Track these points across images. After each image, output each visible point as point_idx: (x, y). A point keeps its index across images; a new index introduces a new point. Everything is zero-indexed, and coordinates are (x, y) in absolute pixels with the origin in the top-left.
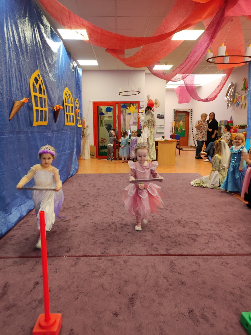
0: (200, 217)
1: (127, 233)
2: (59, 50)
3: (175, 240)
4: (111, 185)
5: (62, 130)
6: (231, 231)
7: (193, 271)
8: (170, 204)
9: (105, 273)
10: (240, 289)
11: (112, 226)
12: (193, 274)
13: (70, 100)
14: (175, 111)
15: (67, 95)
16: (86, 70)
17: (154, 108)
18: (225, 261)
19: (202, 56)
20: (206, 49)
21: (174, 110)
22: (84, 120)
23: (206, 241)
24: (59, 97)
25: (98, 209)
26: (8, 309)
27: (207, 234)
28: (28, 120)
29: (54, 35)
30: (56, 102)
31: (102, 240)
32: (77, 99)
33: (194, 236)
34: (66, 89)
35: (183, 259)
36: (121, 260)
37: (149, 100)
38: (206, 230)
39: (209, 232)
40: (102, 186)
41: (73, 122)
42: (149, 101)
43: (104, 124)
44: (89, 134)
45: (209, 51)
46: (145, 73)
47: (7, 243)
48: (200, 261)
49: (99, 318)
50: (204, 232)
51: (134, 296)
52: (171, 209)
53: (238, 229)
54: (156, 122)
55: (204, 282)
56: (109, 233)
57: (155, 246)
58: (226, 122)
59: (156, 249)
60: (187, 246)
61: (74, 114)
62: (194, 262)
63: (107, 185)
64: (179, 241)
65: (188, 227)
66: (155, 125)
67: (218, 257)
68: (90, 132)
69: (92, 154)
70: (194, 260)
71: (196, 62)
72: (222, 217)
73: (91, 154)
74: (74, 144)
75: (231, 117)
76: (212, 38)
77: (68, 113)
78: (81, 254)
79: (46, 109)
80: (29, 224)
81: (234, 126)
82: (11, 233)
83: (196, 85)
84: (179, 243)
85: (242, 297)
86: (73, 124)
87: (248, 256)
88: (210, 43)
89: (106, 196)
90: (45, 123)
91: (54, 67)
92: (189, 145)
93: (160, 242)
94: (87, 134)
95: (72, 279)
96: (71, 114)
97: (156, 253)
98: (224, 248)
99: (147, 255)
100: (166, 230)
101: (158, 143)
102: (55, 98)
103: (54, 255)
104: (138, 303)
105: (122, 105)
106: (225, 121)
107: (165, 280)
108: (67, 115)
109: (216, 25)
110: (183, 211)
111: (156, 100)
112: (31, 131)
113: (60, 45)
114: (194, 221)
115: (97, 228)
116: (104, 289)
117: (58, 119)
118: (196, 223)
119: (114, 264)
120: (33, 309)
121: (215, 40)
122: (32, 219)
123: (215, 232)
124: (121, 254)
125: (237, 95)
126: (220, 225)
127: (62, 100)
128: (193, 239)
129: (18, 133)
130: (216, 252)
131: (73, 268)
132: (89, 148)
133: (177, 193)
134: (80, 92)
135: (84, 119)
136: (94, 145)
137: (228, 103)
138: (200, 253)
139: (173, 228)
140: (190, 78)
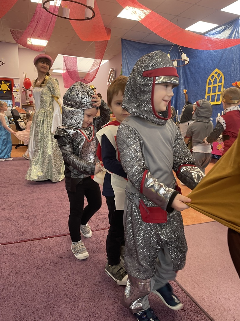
42: (25, 80)
46: (19, 48)
140: (72, 60)
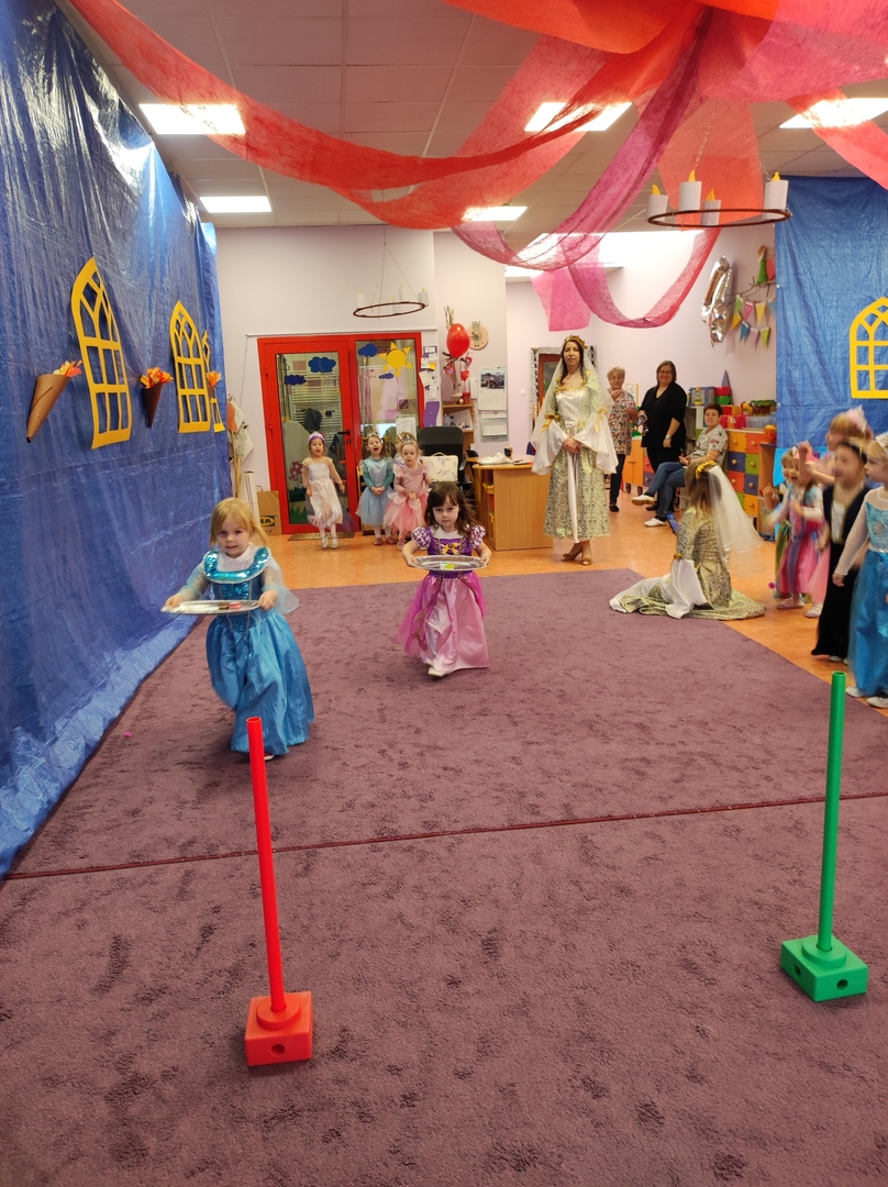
0: (651, 708)
1: (440, 771)
2: (145, 173)
3: (587, 780)
4: (356, 626)
5: (172, 449)
6: (745, 741)
7: (646, 858)
8: (556, 675)
9: (399, 884)
10: (777, 890)
11: (390, 753)
12: (649, 865)
13: (190, 343)
14: (537, 355)
15: (183, 329)
16: (229, 228)
17: (470, 353)
18: (732, 823)
19: (629, 195)
20: (643, 173)
21: (535, 351)
22: (232, 402)
23: (676, 775)
24: (155, 339)
25: (332, 706)
26: (148, 999)
27: (675, 755)
28: (74, 430)
29: (129, 126)
30: (149, 358)
31: (369, 797)
32: (206, 336)
33: (638, 763)
34: (179, 307)
35: (615, 829)
36: (437, 847)
37: (453, 328)
38: (672, 745)
39: (681, 748)
40: (326, 631)
41: (205, 419)
42: (451, 331)
43: (293, 410)
44: (252, 451)
45: (655, 188)
46: (435, 233)
47: (74, 829)
48: (664, 829)
49: (412, 996)
50: (666, 751)
51: (494, 935)
52: (562, 691)
53: (765, 733)
54: (479, 401)
55: (680, 884)
56: (385, 775)
57: (531, 799)
58: (711, 392)
59: (534, 809)
60: (622, 793)
61: (205, 391)
62: (646, 833)
63: (342, 626)
64: (597, 781)
65: (619, 738)
66: (476, 411)
67: (712, 815)
68: (253, 443)
69: (268, 521)
70: (648, 829)
71: (611, 212)
72: (716, 701)
73: (262, 521)
74: (212, 494)
75: (726, 375)
76: (661, 143)
77: (187, 392)
78: (315, 839)
79: (122, 388)
80: (125, 769)
81: (737, 403)
82: (75, 799)
83: (606, 266)
84: (600, 785)
85: (781, 909)
86: (202, 426)
87: (795, 806)
88: (654, 155)
89: (348, 663)
90: (123, 435)
91: (130, 239)
93: (542, 788)
94: (246, 453)
95: (309, 909)
96: (197, 392)
97: (537, 819)
98: (727, 789)
99: (511, 828)
100: (555, 753)
101: (495, 474)
102: (142, 344)
103: (234, 851)
104: (508, 950)
105: (360, 345)
106: (707, 389)
107: (572, 887)
108: (184, 397)
109: (669, 102)
110: (599, 693)
111: (476, 325)
112: (84, 465)
113: (149, 158)
114: (632, 721)
115: (345, 764)
116: (410, 926)
117: (157, 414)
118: (642, 727)
119: (421, 860)
120: (219, 993)
121: (670, 147)
122: (126, 750)
123: (699, 749)
124: (436, 830)
125: (742, 300)
126: (711, 725)
127: (168, 347)
128: (638, 773)
129: (50, 477)
130: (706, 803)
131: (302, 881)
132: (255, 499)
133: (572, 637)
134: (213, 307)
135: (230, 399)
136: (272, 489)
137: (713, 329)
138: (661, 808)
139: (576, 745)
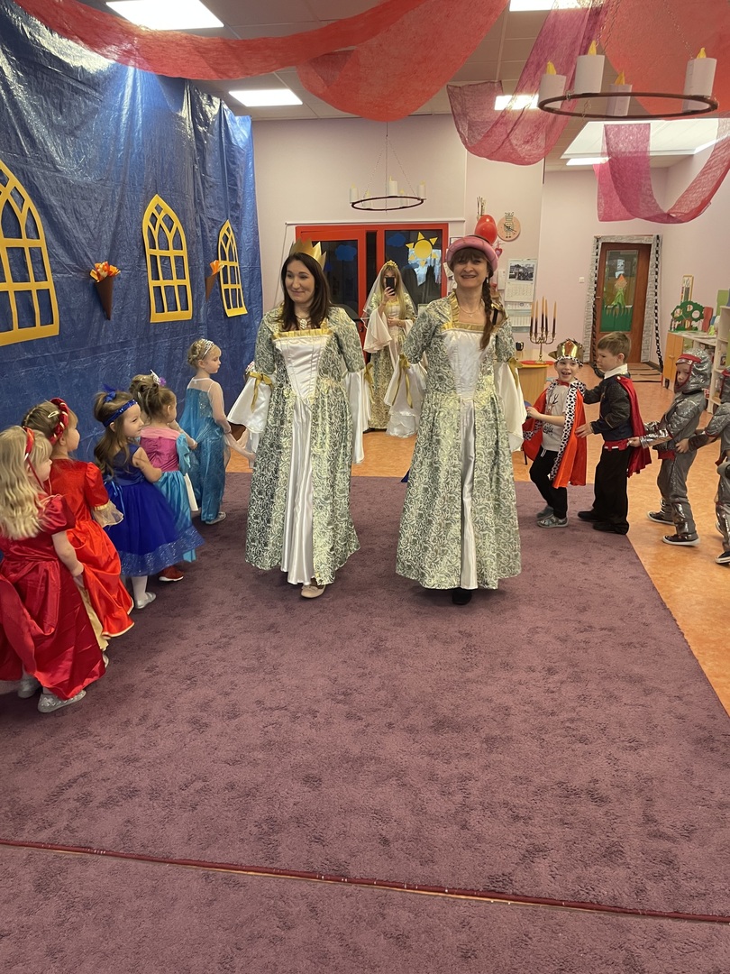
5: (143, 338)
13: (170, 236)
14: (600, 244)
15: (160, 222)
16: (263, 121)
17: (499, 242)
21: (598, 240)
32: (228, 224)
34: (157, 200)
37: (483, 218)
41: (186, 308)
42: (480, 221)
54: (506, 291)
61: (187, 281)
77: (162, 283)
79: (45, 284)
86: (183, 315)
92: (643, 358)
96: (176, 282)
108: (158, 289)
111: (509, 217)
140: (633, 135)
